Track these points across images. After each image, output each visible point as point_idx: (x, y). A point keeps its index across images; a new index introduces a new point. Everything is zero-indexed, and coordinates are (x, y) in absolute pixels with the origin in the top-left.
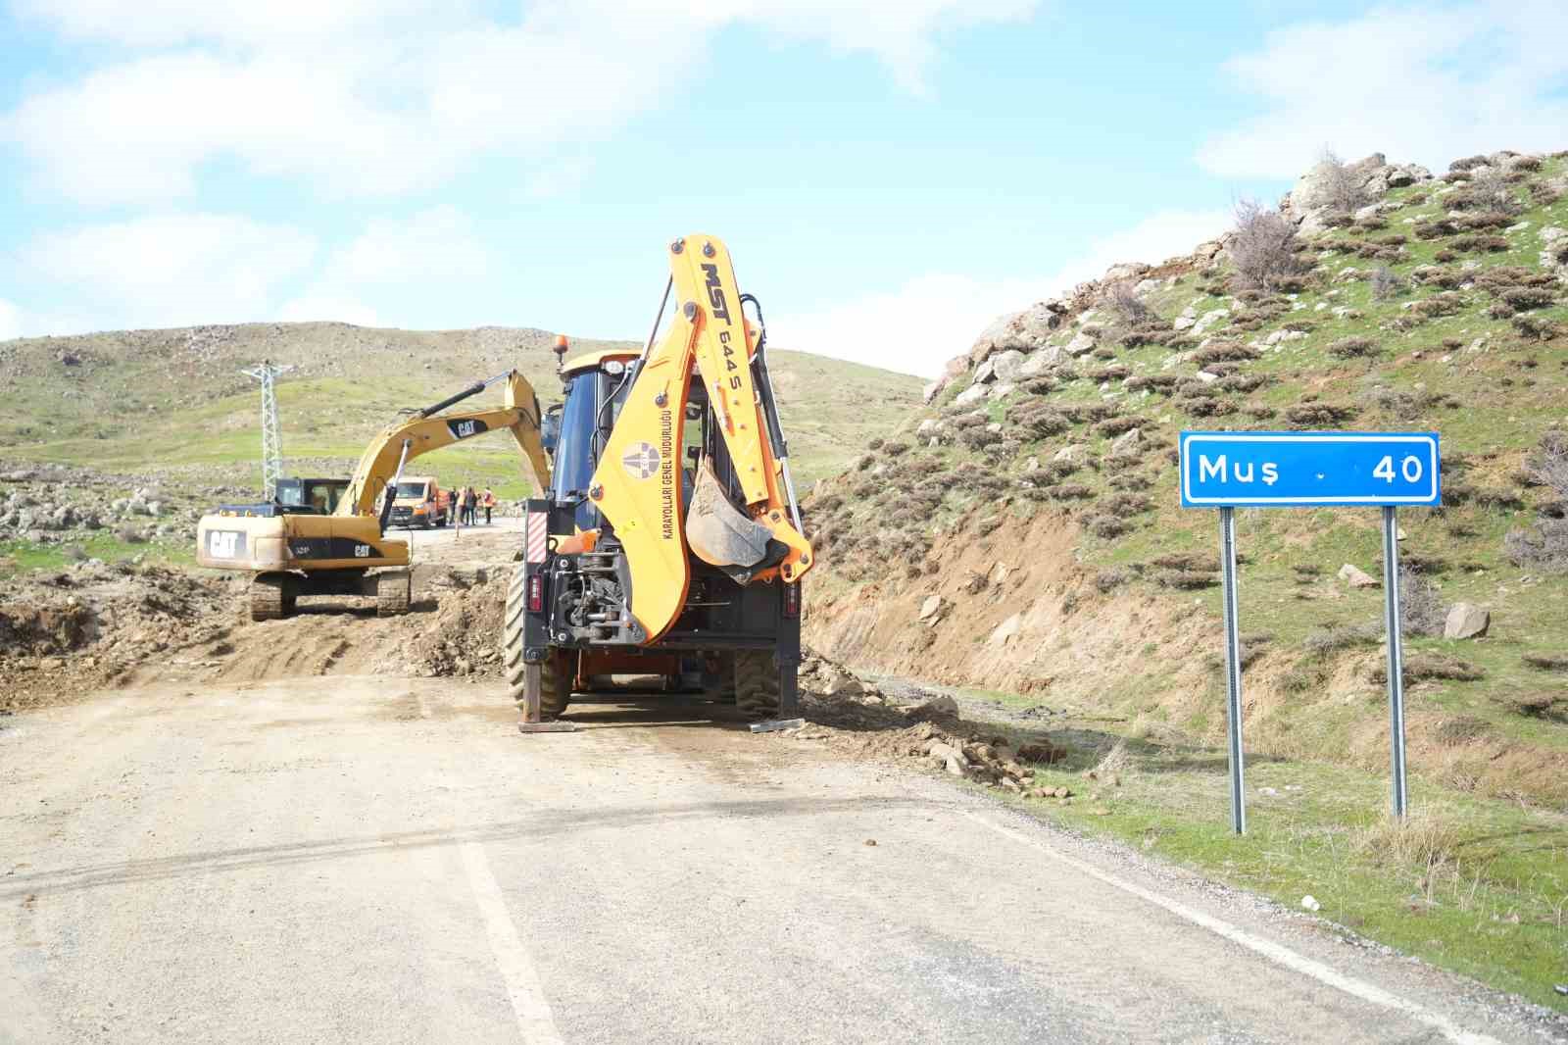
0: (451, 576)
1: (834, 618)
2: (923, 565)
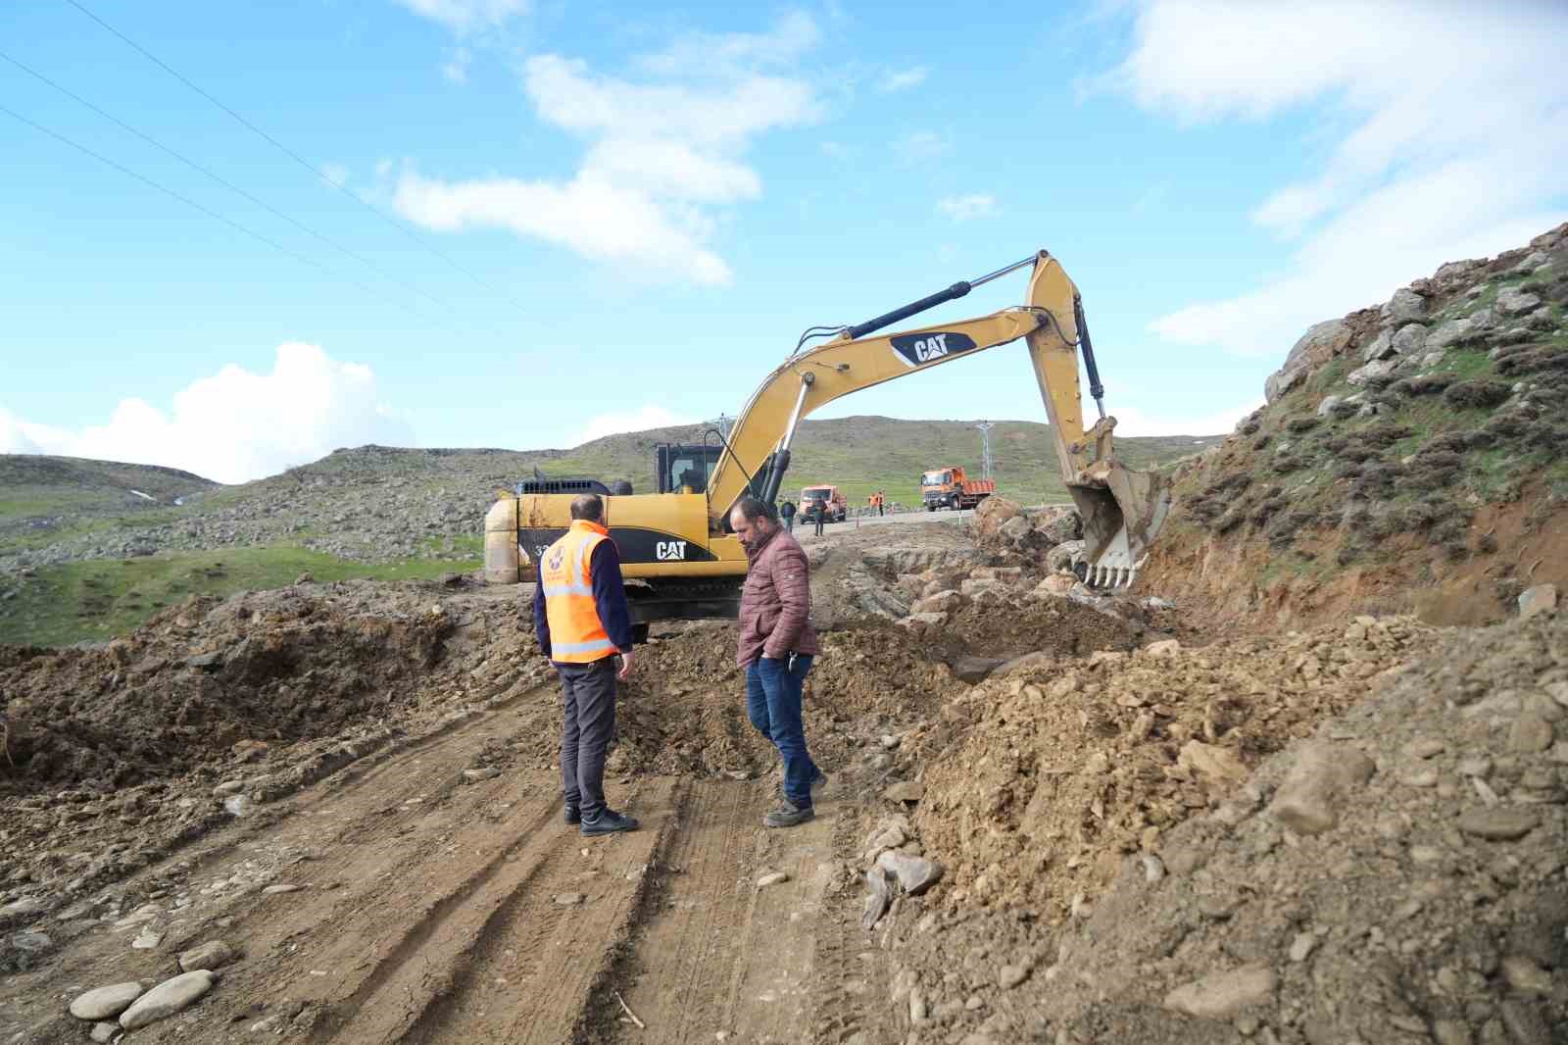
0: (864, 562)
1: (1322, 607)
2: (1470, 542)
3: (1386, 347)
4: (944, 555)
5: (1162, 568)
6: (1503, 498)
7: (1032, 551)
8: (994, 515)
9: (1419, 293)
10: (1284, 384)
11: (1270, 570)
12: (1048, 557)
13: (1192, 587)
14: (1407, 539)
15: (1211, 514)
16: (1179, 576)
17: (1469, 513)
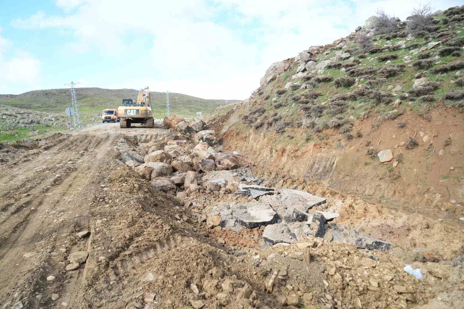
1: (301, 156)
2: (354, 133)
3: (304, 68)
4: (157, 135)
5: (234, 140)
6: (363, 117)
7: (188, 133)
8: (174, 121)
9: (309, 53)
10: (269, 79)
11: (277, 142)
12: (195, 136)
13: (246, 147)
14: (329, 132)
15: (251, 122)
16: (241, 143)
17: (352, 123)
